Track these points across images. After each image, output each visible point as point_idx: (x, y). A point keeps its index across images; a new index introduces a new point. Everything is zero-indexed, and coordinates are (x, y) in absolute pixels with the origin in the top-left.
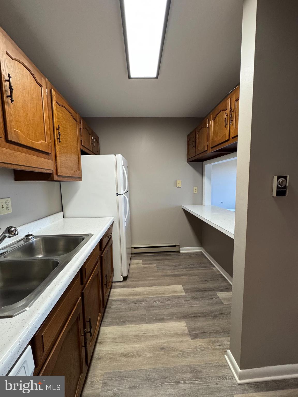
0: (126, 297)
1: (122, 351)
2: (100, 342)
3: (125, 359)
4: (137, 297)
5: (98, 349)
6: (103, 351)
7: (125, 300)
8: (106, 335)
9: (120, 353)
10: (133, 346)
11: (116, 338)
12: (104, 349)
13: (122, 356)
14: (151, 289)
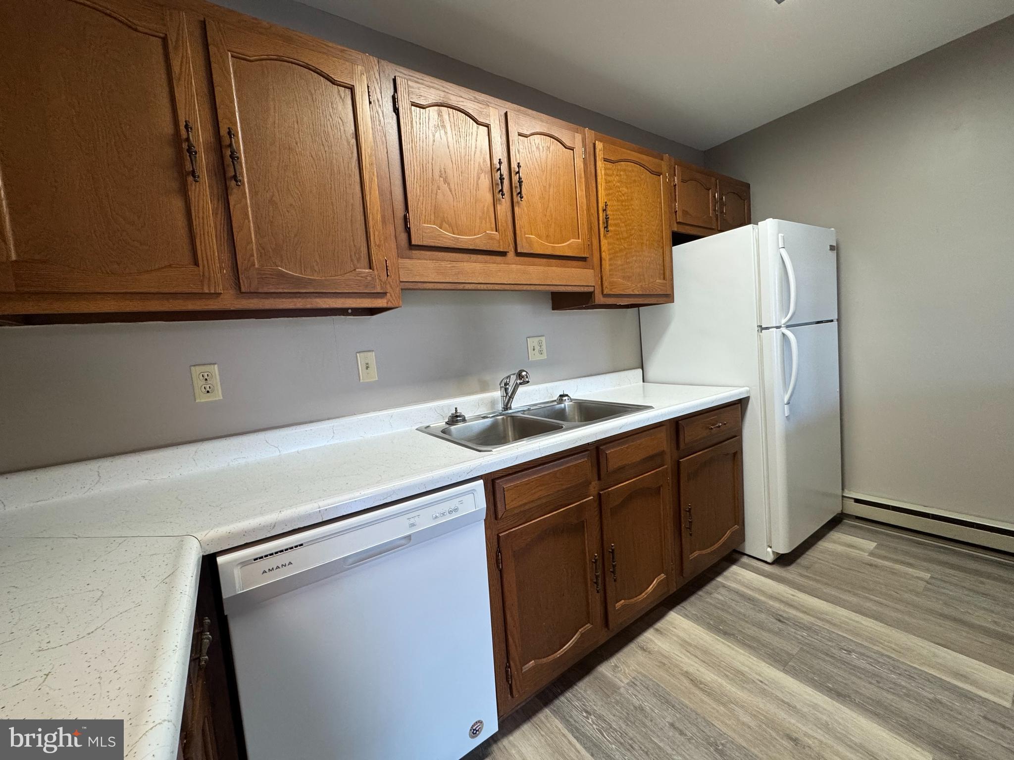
0: (763, 598)
1: (691, 670)
2: (657, 630)
3: (687, 684)
4: (793, 612)
5: (649, 636)
6: (656, 645)
7: (753, 601)
8: (675, 628)
9: (685, 670)
10: (720, 680)
11: (690, 645)
12: (659, 644)
13: (684, 676)
14: (857, 619)
